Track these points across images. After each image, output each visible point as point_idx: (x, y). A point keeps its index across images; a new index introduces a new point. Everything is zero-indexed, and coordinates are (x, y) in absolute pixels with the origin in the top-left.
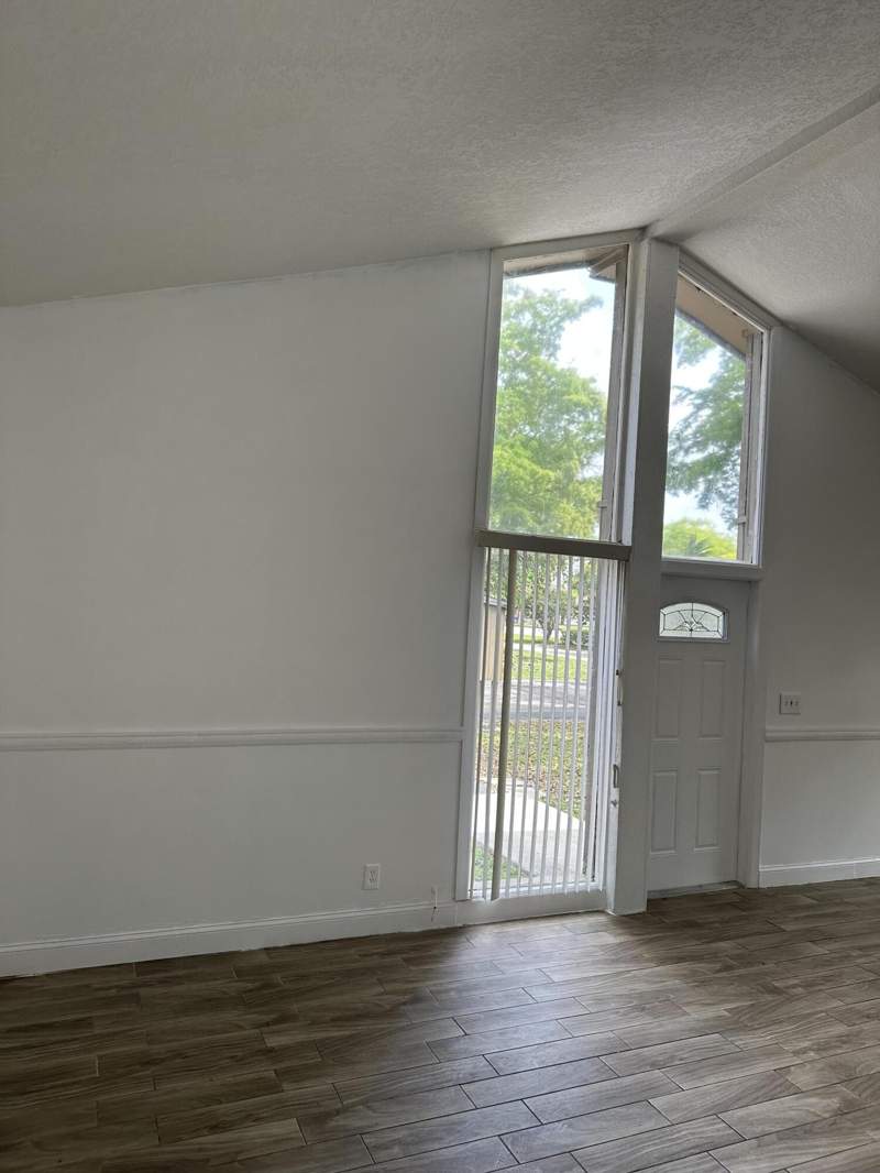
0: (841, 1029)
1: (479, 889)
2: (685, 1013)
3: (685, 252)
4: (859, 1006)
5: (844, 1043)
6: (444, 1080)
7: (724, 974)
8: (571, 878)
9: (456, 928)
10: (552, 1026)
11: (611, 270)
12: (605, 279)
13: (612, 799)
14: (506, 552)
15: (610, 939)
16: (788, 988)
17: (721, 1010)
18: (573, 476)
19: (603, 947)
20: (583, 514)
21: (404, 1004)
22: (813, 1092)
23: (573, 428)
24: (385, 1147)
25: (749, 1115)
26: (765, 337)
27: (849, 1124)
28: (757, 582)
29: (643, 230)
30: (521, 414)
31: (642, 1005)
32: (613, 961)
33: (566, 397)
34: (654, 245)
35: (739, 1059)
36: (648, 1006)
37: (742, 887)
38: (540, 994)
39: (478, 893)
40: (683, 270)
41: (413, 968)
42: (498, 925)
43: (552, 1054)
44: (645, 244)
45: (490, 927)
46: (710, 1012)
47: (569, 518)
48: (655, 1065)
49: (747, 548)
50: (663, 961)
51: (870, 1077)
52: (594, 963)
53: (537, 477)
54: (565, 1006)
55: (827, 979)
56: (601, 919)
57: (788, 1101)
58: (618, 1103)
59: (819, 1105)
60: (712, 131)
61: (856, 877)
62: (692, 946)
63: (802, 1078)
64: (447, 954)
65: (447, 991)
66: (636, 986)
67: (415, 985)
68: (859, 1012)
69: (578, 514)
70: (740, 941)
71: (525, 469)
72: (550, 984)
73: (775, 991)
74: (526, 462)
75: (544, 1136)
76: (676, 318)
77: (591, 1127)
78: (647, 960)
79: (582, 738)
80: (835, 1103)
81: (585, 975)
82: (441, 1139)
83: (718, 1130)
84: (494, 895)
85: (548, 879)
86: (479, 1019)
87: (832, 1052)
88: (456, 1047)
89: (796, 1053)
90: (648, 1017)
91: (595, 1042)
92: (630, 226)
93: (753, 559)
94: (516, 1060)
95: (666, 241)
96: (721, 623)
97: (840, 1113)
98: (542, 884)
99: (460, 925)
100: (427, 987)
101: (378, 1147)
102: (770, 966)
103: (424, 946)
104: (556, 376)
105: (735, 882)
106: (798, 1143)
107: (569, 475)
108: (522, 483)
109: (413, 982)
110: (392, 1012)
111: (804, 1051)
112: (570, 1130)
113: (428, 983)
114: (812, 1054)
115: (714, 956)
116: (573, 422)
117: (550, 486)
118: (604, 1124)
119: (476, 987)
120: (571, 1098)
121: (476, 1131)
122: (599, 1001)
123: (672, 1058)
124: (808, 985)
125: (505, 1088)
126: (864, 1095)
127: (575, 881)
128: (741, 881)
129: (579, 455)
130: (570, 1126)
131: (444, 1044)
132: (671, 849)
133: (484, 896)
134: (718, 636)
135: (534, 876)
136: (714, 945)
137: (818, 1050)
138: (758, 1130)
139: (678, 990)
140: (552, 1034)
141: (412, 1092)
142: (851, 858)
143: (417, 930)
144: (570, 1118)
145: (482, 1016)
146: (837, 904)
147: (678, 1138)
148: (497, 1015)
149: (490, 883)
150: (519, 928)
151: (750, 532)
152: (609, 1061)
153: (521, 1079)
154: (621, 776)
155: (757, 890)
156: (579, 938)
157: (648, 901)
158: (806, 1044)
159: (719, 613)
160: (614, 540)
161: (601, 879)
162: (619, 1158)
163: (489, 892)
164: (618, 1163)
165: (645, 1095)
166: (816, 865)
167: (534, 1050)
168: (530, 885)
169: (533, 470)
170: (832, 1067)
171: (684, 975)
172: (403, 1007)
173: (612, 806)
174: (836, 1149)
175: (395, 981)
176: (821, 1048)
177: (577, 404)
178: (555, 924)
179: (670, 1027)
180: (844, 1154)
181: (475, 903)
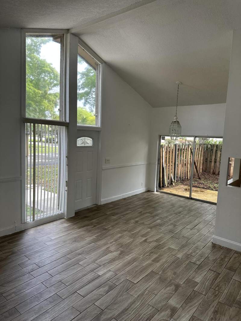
0: (119, 235)
1: (29, 219)
2: (86, 240)
3: (80, 38)
4: (123, 229)
5: (120, 238)
6: (25, 272)
7: (94, 228)
8: (55, 211)
9: (23, 231)
10: (53, 251)
11: (59, 40)
12: (58, 42)
13: (66, 189)
14: (32, 124)
15: (66, 225)
16: (108, 228)
17: (94, 237)
18: (47, 93)
19: (65, 228)
20: (51, 104)
21: (10, 255)
22: (115, 251)
23: (46, 78)
24: (10, 295)
25: (101, 260)
26: (101, 65)
27: (122, 256)
28: (100, 131)
29: (68, 30)
30: (29, 72)
31: (75, 240)
32: (67, 231)
33: (43, 68)
34: (71, 35)
35: (99, 247)
36: (77, 240)
37: (97, 205)
38: (48, 243)
39: (29, 220)
40: (79, 44)
41: (11, 245)
42: (35, 228)
43: (54, 258)
44: (69, 35)
45: (33, 228)
46: (91, 238)
47: (47, 105)
48: (79, 254)
49: (98, 123)
50: (80, 228)
51: (126, 244)
52: (62, 232)
53: (36, 92)
54: (56, 245)
55: (116, 224)
56: (63, 220)
57: (110, 254)
58: (71, 266)
59: (116, 254)
60: (88, 9)
61: (121, 198)
62: (87, 223)
63: (112, 249)
64: (21, 239)
65: (22, 249)
66: (73, 236)
67: (12, 249)
68: (123, 230)
69: (49, 105)
70: (98, 219)
71: (31, 89)
72: (51, 240)
73: (106, 229)
74: (32, 87)
75: (54, 279)
76: (78, 57)
77: (65, 273)
78: (76, 229)
79: (54, 170)
80: (119, 252)
81: (60, 236)
82: (25, 288)
83: (95, 265)
84: (34, 220)
85: (48, 213)
86: (33, 254)
87: (118, 241)
88: (27, 263)
89: (111, 243)
90: (77, 243)
91: (64, 252)
92: (64, 28)
93: (99, 125)
94: (44, 262)
95: (75, 35)
96: (92, 142)
97: (120, 254)
98: (47, 214)
99: (24, 230)
100: (15, 249)
101: (7, 296)
102: (104, 223)
103: (13, 238)
104: (40, 61)
105: (96, 204)
106: (112, 263)
107: (46, 92)
108: (31, 94)
109: (11, 248)
110: (6, 258)
111: (112, 242)
112: (60, 276)
113: (16, 248)
114: (114, 242)
115: (92, 224)
116: (46, 76)
117: (39, 95)
118: (69, 272)
119: (31, 246)
120: (60, 268)
121: (36, 283)
122: (65, 242)
123: (83, 251)
124: (112, 226)
125: (42, 270)
126: (125, 249)
127: (56, 212)
128: (97, 204)
129: (48, 86)
130: (60, 275)
131: (23, 263)
132: (80, 199)
133: (30, 221)
134: (91, 145)
135: (45, 212)
136: (91, 221)
137: (115, 241)
138: (104, 263)
139: (84, 234)
140: (53, 253)
141: (16, 278)
142: (121, 195)
143: (11, 234)
144: (59, 273)
145: (33, 253)
146: (118, 205)
147: (86, 270)
148: (37, 252)
149: (32, 216)
150: (41, 227)
151: (98, 118)
152: (68, 256)
153: (46, 267)
154: (68, 184)
155: (101, 206)
156: (58, 226)
157: (75, 213)
158: (113, 240)
159: (91, 139)
160: (64, 121)
161: (63, 209)
162: (73, 279)
163: (32, 219)
164: (72, 280)
165: (78, 262)
166: (114, 197)
167: (48, 259)
168: (44, 215)
169: (34, 90)
170: (118, 244)
171: (85, 230)
172: (9, 256)
173: (65, 191)
174: (120, 262)
175: (6, 249)
176: (116, 241)
177: (47, 71)
178: (51, 224)
179: (82, 244)
180: (121, 263)
181: (28, 223)
